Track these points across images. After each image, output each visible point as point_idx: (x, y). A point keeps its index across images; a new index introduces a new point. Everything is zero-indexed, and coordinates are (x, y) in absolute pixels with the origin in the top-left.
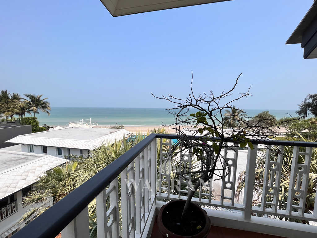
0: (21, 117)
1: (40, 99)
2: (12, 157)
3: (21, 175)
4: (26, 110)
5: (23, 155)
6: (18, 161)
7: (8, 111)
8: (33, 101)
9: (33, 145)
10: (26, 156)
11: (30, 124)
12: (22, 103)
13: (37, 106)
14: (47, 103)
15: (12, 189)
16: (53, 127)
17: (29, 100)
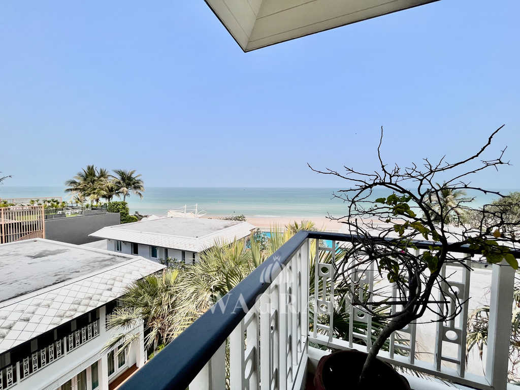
0: (108, 201)
1: (132, 176)
2: (96, 257)
3: (106, 284)
4: (114, 192)
5: (109, 254)
6: (104, 264)
7: (94, 193)
8: (123, 179)
9: (121, 241)
10: (112, 257)
11: (119, 211)
12: (110, 182)
13: (128, 185)
14: (140, 182)
15: (95, 302)
16: (146, 216)
17: (119, 178)
